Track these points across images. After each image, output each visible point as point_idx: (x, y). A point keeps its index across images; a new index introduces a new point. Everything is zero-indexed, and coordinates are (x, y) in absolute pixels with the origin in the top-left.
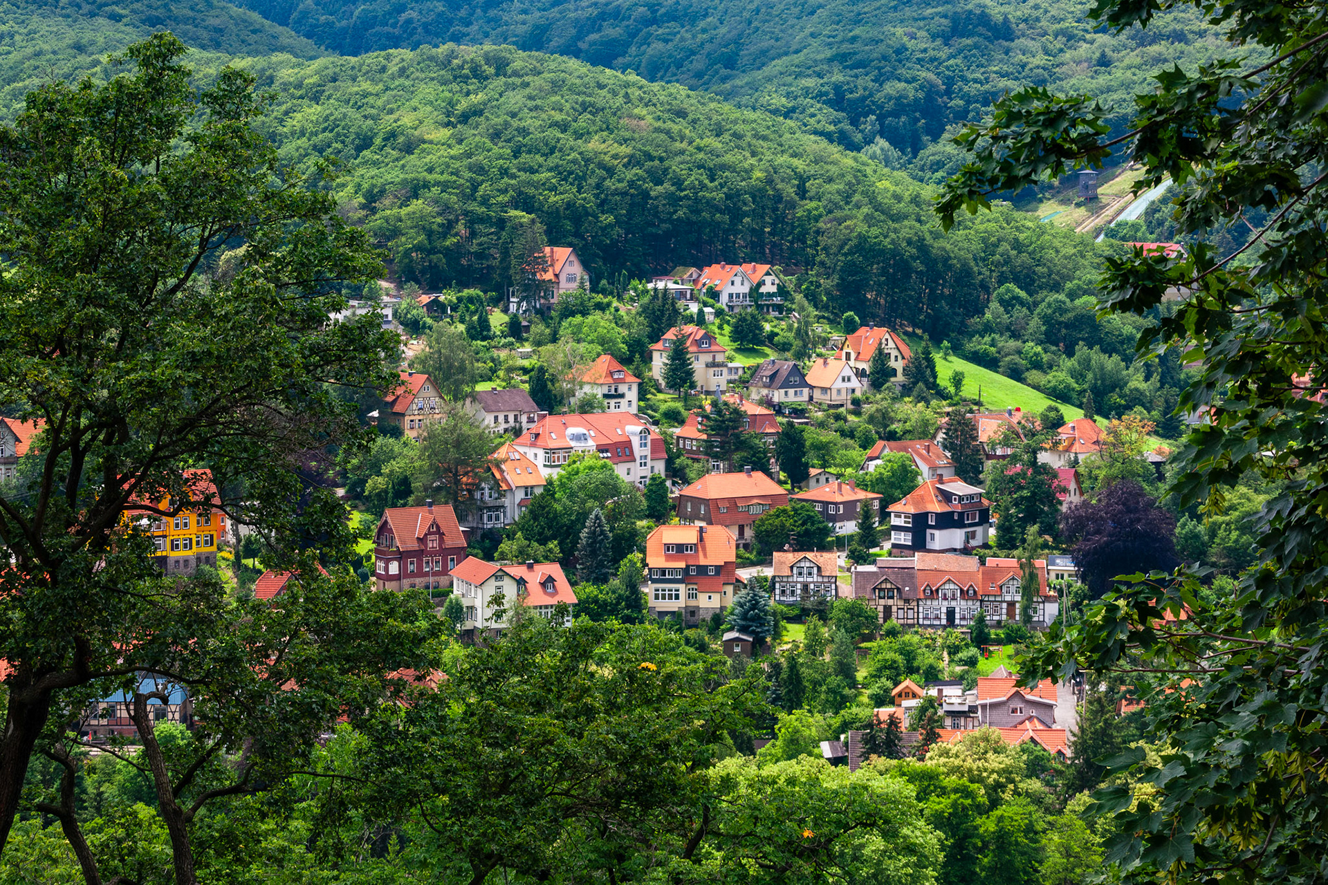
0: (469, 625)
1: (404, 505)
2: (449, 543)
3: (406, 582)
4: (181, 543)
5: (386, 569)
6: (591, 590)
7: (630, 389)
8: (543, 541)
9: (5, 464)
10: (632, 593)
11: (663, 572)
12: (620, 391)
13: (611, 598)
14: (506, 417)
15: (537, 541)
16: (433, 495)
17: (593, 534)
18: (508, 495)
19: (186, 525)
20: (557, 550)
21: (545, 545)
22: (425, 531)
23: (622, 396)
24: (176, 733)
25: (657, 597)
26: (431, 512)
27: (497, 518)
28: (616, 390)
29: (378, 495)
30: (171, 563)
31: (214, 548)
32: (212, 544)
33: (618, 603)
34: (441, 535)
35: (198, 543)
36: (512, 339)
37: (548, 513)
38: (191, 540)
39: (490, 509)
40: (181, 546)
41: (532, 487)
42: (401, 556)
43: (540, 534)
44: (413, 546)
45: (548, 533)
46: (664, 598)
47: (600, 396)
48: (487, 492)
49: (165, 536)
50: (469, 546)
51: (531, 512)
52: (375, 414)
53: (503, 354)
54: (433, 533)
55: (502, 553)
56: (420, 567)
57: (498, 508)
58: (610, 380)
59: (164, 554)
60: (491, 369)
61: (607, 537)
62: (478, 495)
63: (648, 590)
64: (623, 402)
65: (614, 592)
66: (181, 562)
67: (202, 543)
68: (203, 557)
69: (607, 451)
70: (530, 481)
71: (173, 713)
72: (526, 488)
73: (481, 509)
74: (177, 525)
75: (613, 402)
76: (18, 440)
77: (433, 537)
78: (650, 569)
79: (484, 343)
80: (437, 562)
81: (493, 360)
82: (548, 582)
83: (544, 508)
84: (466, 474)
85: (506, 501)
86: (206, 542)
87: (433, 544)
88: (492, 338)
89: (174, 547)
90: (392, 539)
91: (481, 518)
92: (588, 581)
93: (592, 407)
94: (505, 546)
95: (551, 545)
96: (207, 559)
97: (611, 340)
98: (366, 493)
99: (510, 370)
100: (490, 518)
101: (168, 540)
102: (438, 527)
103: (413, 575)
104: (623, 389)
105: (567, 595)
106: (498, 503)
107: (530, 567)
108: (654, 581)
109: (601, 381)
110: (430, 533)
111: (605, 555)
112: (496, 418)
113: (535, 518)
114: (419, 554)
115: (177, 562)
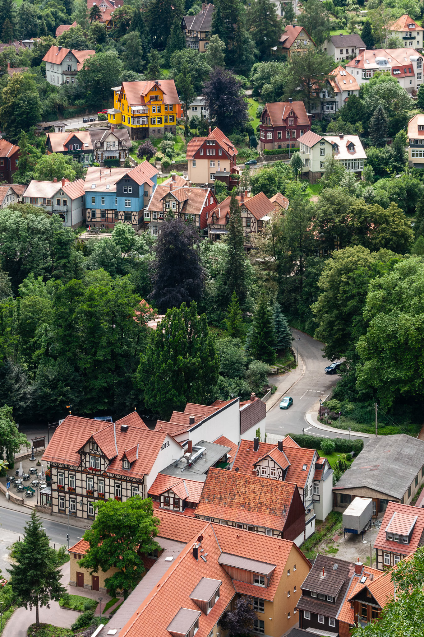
0: (305, 169)
1: (280, 101)
2: (301, 122)
3: (276, 144)
4: (156, 120)
5: (265, 136)
6: (374, 151)
7: (418, 34)
8: (353, 122)
9: (71, 75)
10: (398, 153)
11: (417, 141)
12: (413, 36)
13: (386, 156)
14: (347, 50)
15: (350, 122)
16: (293, 96)
17: (377, 119)
18: (339, 95)
19: (159, 110)
20: (361, 127)
21: (354, 124)
22: (287, 115)
23: (414, 38)
24: (126, 230)
25: (413, 155)
26: (290, 105)
27: (332, 108)
28: (410, 35)
29: (268, 94)
30: (150, 131)
31: (175, 123)
32: (173, 121)
33: (390, 158)
34: (296, 118)
35: (166, 120)
36: (358, 6)
37: (357, 106)
38: (161, 118)
39: (328, 103)
40: (156, 122)
41: (353, 91)
42: (274, 130)
43: (352, 118)
44: (280, 124)
45: (357, 118)
46: (417, 155)
47: (400, 38)
48: (326, 93)
49: (147, 117)
50: (312, 124)
51: (348, 105)
52: (275, 48)
53: (350, 14)
54: (291, 117)
55: (330, 128)
56: (284, 136)
57: (332, 103)
58: (407, 29)
59: (147, 126)
60: (343, 23)
61: (385, 121)
62: (321, 95)
63: (409, 151)
64: (414, 42)
65: (387, 152)
66: (156, 131)
67: (168, 120)
68: (169, 128)
69: (398, 70)
70: (351, 88)
71: (135, 216)
72: (349, 91)
73: (322, 103)
74: (154, 110)
75: (408, 42)
76: (78, 62)
77: (291, 119)
78: (410, 139)
79: (342, 8)
80: (294, 133)
81: (345, 18)
82: (350, 147)
83: (355, 103)
84: (314, 83)
85: (337, 99)
86: (170, 120)
87: (291, 123)
88: (347, 5)
89: (153, 122)
90: (269, 119)
91: (323, 108)
92: (374, 146)
93: (396, 45)
94: (332, 125)
95: (357, 124)
96: (171, 129)
97: (411, 6)
98: (262, 93)
99: (354, 23)
100: (328, 108)
101: (149, 118)
102: (294, 114)
103: (280, 139)
104: (414, 34)
105: (360, 153)
106: (332, 100)
107: (341, 137)
108: (412, 146)
109: (401, 30)
110: (289, 117)
111: (384, 131)
112: (341, 51)
113: (350, 110)
114: (283, 128)
115: (154, 130)
